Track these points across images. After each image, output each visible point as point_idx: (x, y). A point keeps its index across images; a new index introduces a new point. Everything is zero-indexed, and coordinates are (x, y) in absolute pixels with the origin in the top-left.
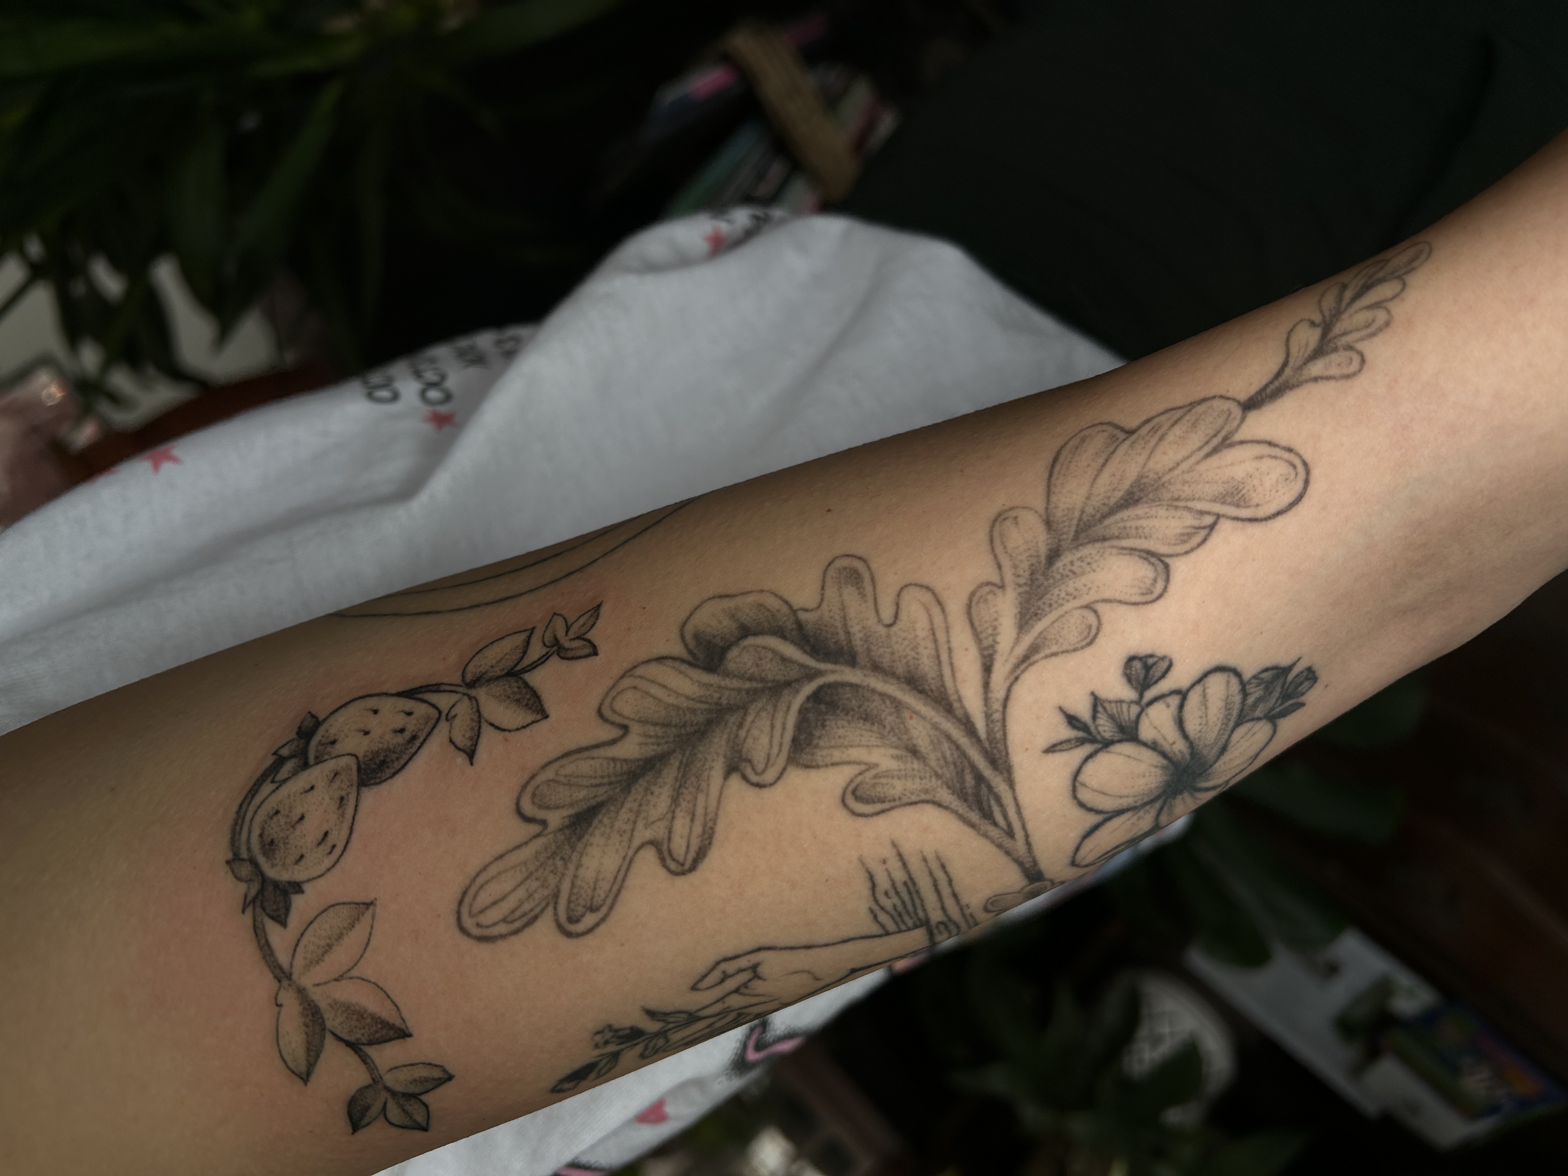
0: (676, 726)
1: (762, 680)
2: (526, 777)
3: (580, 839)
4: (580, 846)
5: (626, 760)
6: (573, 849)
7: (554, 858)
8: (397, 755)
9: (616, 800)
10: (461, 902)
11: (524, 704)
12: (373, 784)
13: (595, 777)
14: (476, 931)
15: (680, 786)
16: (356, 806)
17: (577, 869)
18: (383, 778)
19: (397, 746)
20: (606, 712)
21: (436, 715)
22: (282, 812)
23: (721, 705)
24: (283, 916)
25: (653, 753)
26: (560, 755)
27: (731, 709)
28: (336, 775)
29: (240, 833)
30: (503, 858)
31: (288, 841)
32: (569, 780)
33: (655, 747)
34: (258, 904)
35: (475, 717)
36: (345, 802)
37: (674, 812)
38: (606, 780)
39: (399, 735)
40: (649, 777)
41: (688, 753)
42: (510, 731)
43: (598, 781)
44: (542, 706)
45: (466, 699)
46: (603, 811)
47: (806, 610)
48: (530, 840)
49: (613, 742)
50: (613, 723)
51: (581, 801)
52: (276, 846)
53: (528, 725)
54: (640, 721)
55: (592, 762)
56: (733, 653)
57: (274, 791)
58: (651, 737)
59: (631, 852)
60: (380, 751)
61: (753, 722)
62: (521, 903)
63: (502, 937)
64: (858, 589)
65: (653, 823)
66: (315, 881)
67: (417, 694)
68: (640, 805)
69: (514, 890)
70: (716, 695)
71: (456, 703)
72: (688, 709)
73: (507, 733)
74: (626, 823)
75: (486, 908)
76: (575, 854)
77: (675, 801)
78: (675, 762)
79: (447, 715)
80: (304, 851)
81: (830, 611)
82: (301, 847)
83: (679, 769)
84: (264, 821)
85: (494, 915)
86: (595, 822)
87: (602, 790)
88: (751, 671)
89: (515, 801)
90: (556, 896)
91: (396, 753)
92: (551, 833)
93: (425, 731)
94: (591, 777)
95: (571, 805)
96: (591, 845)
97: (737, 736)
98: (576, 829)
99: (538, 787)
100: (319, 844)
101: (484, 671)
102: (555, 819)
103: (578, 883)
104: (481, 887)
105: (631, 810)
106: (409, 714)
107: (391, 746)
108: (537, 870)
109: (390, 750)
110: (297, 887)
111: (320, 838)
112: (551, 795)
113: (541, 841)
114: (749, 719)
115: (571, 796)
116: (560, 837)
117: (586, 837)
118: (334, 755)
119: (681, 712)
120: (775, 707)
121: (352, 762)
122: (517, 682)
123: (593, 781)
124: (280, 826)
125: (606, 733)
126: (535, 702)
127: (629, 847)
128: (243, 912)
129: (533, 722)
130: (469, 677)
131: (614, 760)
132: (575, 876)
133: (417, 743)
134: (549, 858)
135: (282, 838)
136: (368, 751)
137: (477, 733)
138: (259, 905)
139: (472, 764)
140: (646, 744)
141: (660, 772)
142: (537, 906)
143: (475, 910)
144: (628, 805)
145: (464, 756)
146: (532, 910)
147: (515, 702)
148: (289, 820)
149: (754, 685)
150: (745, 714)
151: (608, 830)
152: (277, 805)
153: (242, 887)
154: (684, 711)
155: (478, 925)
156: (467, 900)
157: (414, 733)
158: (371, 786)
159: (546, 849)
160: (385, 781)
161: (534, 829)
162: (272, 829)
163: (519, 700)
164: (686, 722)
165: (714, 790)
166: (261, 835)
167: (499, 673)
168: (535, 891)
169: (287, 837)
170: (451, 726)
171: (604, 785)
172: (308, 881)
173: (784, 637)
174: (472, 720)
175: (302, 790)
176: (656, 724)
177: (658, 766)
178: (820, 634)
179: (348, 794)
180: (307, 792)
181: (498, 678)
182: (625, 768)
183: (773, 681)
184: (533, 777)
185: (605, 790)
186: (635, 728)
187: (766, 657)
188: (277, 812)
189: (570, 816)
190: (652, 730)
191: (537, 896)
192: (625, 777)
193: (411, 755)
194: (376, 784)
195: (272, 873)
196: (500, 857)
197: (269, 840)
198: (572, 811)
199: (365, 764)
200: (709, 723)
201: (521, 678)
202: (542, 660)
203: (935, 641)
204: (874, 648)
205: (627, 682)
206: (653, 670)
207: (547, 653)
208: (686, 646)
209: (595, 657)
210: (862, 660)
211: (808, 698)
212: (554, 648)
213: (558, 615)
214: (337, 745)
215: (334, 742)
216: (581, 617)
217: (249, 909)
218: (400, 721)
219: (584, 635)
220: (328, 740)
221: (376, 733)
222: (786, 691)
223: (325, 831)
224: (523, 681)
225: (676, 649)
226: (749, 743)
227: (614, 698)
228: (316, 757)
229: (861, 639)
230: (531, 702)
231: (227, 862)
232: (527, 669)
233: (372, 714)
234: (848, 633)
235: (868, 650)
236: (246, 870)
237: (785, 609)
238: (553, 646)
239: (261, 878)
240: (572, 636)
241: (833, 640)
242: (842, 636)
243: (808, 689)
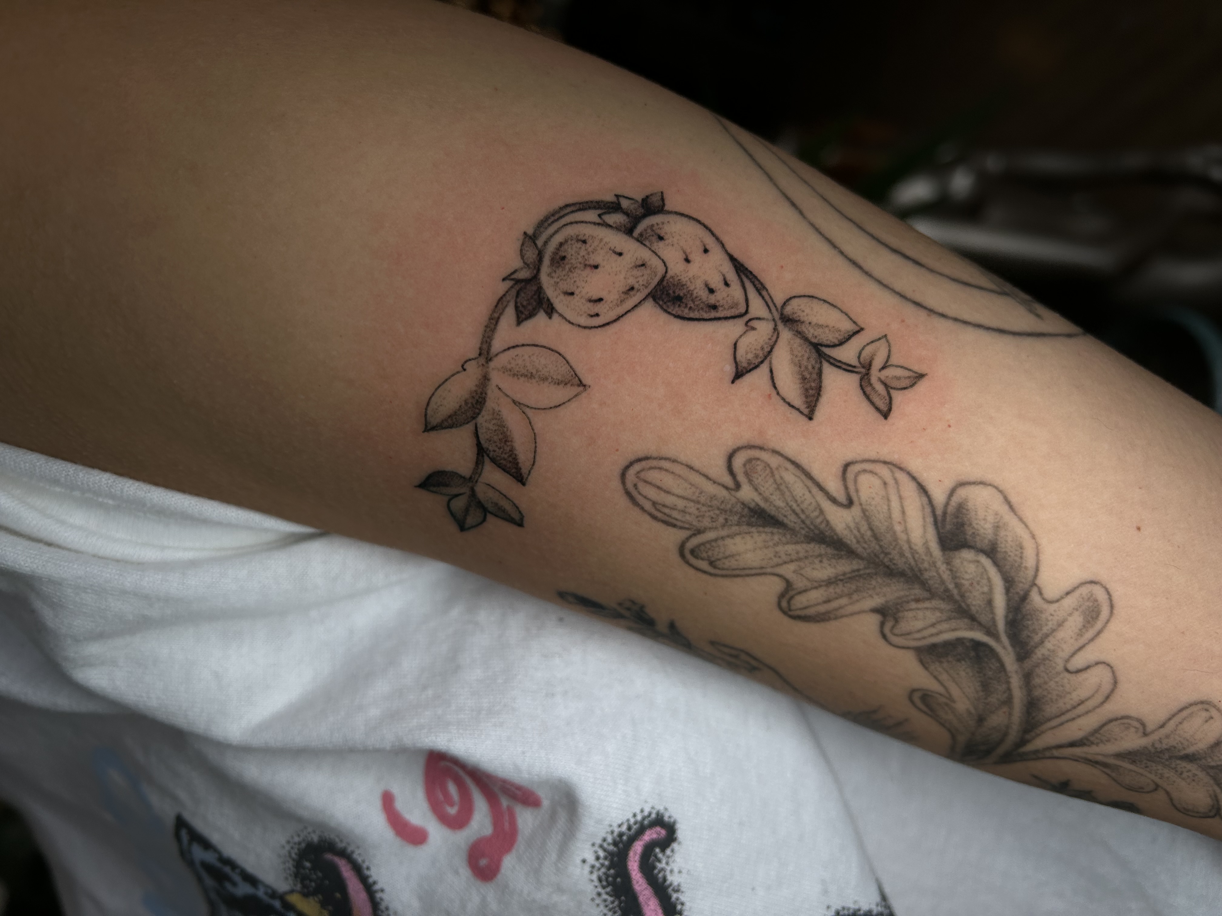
0: (881, 546)
1: (962, 596)
2: (758, 442)
3: (749, 524)
4: (745, 528)
5: (828, 523)
6: (739, 524)
7: (721, 513)
8: (692, 305)
9: (796, 536)
10: (639, 460)
11: (806, 386)
12: (659, 305)
13: (798, 505)
14: (630, 486)
15: (841, 580)
16: (636, 306)
17: (728, 536)
18: (670, 310)
19: (699, 298)
20: (850, 475)
21: (742, 310)
22: (588, 245)
23: (922, 574)
24: (523, 316)
25: (849, 542)
26: (793, 459)
27: (923, 584)
28: (643, 265)
29: (550, 225)
30: (691, 470)
31: (573, 271)
32: (781, 484)
33: (854, 541)
34: (517, 287)
35: (767, 349)
36: (632, 293)
37: (820, 586)
38: (803, 516)
39: (707, 292)
40: (830, 551)
41: (868, 571)
42: (778, 393)
43: (798, 510)
44: (815, 406)
45: (771, 325)
46: (780, 531)
47: (1041, 593)
48: (719, 484)
49: (834, 500)
50: (846, 488)
51: (775, 506)
52: (563, 263)
53: (793, 407)
54: (864, 511)
55: (807, 493)
56: (967, 555)
57: (595, 224)
58: (859, 531)
59: (769, 570)
60: (685, 287)
61: (927, 608)
62: (673, 508)
63: (642, 509)
64: (1084, 626)
65: (802, 575)
66: (564, 321)
67: (744, 274)
68: (806, 557)
69: (679, 496)
70: (926, 565)
71: (763, 319)
72: (901, 548)
73: (774, 393)
74: (786, 555)
75: (650, 483)
76: (737, 528)
77: (829, 582)
78: (856, 564)
79: (750, 320)
80: (577, 292)
81: (1051, 615)
82: (578, 287)
83: (853, 571)
84: (572, 236)
85: (652, 493)
86: (768, 529)
87: (793, 518)
88: (963, 581)
89: (735, 447)
90: (699, 532)
91: (694, 303)
92: (735, 497)
93: (725, 312)
94: (796, 501)
95: (766, 500)
96: (752, 537)
97: (908, 602)
98: (753, 517)
99: (758, 459)
100: (590, 301)
101: (802, 319)
102: (747, 493)
103: (720, 543)
104: (660, 469)
105: (797, 553)
106: (727, 284)
107: (695, 295)
108: (703, 505)
109: (692, 294)
110: (550, 311)
111: (595, 297)
112: (760, 476)
113: (724, 493)
114: (927, 604)
115: (771, 494)
116: (738, 508)
117: (753, 529)
118: (653, 249)
119: (894, 544)
120: (949, 619)
121: (661, 270)
122: (816, 362)
123: (795, 506)
124: (578, 254)
125: (834, 486)
126: (813, 396)
127: (772, 567)
128: (504, 280)
129: (798, 409)
130: (788, 310)
131: (822, 512)
132: (723, 538)
133: (713, 314)
134: (718, 509)
135: (571, 263)
136: (678, 276)
137: (757, 364)
138: (518, 289)
139: (733, 382)
140: (851, 531)
141: (841, 557)
142: (682, 521)
143: (642, 475)
144: (799, 547)
145: (734, 370)
146: (676, 519)
147: (801, 376)
148: (586, 257)
149: (955, 592)
150: (928, 599)
151: (771, 544)
152: (589, 236)
153: (517, 263)
154: (896, 545)
155: (635, 486)
156: (644, 464)
157: (717, 304)
158: (657, 305)
159: (723, 502)
160: (669, 313)
161: (727, 480)
162: (572, 249)
163: (806, 379)
164: (889, 554)
165: (856, 607)
166: (561, 244)
167: (810, 336)
168: (690, 514)
169: (575, 268)
170: (745, 333)
171: (800, 518)
172: (561, 315)
173: (1008, 590)
174: (762, 348)
175: (613, 248)
176: (871, 529)
177: (842, 553)
178: (1028, 620)
179: (638, 290)
180: (615, 252)
181: (806, 339)
182: (823, 526)
183: (968, 606)
184: (761, 448)
185: (795, 521)
186: (856, 510)
187: (982, 587)
188: (584, 242)
189: (757, 505)
190: (864, 528)
191: (688, 517)
192: (817, 532)
193: (701, 317)
194: (661, 307)
195: (544, 278)
196: (691, 468)
197: (563, 254)
198: (762, 504)
199: (667, 283)
200: (902, 574)
201: (821, 363)
202: (848, 368)
203: (1074, 707)
204: (1042, 668)
205: (884, 471)
206: (909, 489)
207: (854, 367)
208: (947, 504)
209: (882, 418)
210: (1028, 664)
211: (972, 640)
212: (863, 370)
213: (887, 341)
214: (661, 244)
215: (661, 238)
216: (902, 367)
217: (509, 284)
218: (716, 282)
219: (892, 388)
220: (659, 232)
221: (694, 269)
222: (966, 620)
223: (602, 297)
224: (821, 367)
225: (939, 496)
226: (910, 614)
227: (865, 471)
228: (641, 235)
229: (1043, 655)
230: (811, 392)
231: (525, 233)
232: (832, 361)
233: (702, 249)
234: (1042, 642)
235: (1037, 665)
236: (531, 255)
237: (1031, 573)
238: (863, 367)
239: (535, 272)
240: (883, 378)
241: (1029, 634)
242: (1037, 638)
243: (979, 636)
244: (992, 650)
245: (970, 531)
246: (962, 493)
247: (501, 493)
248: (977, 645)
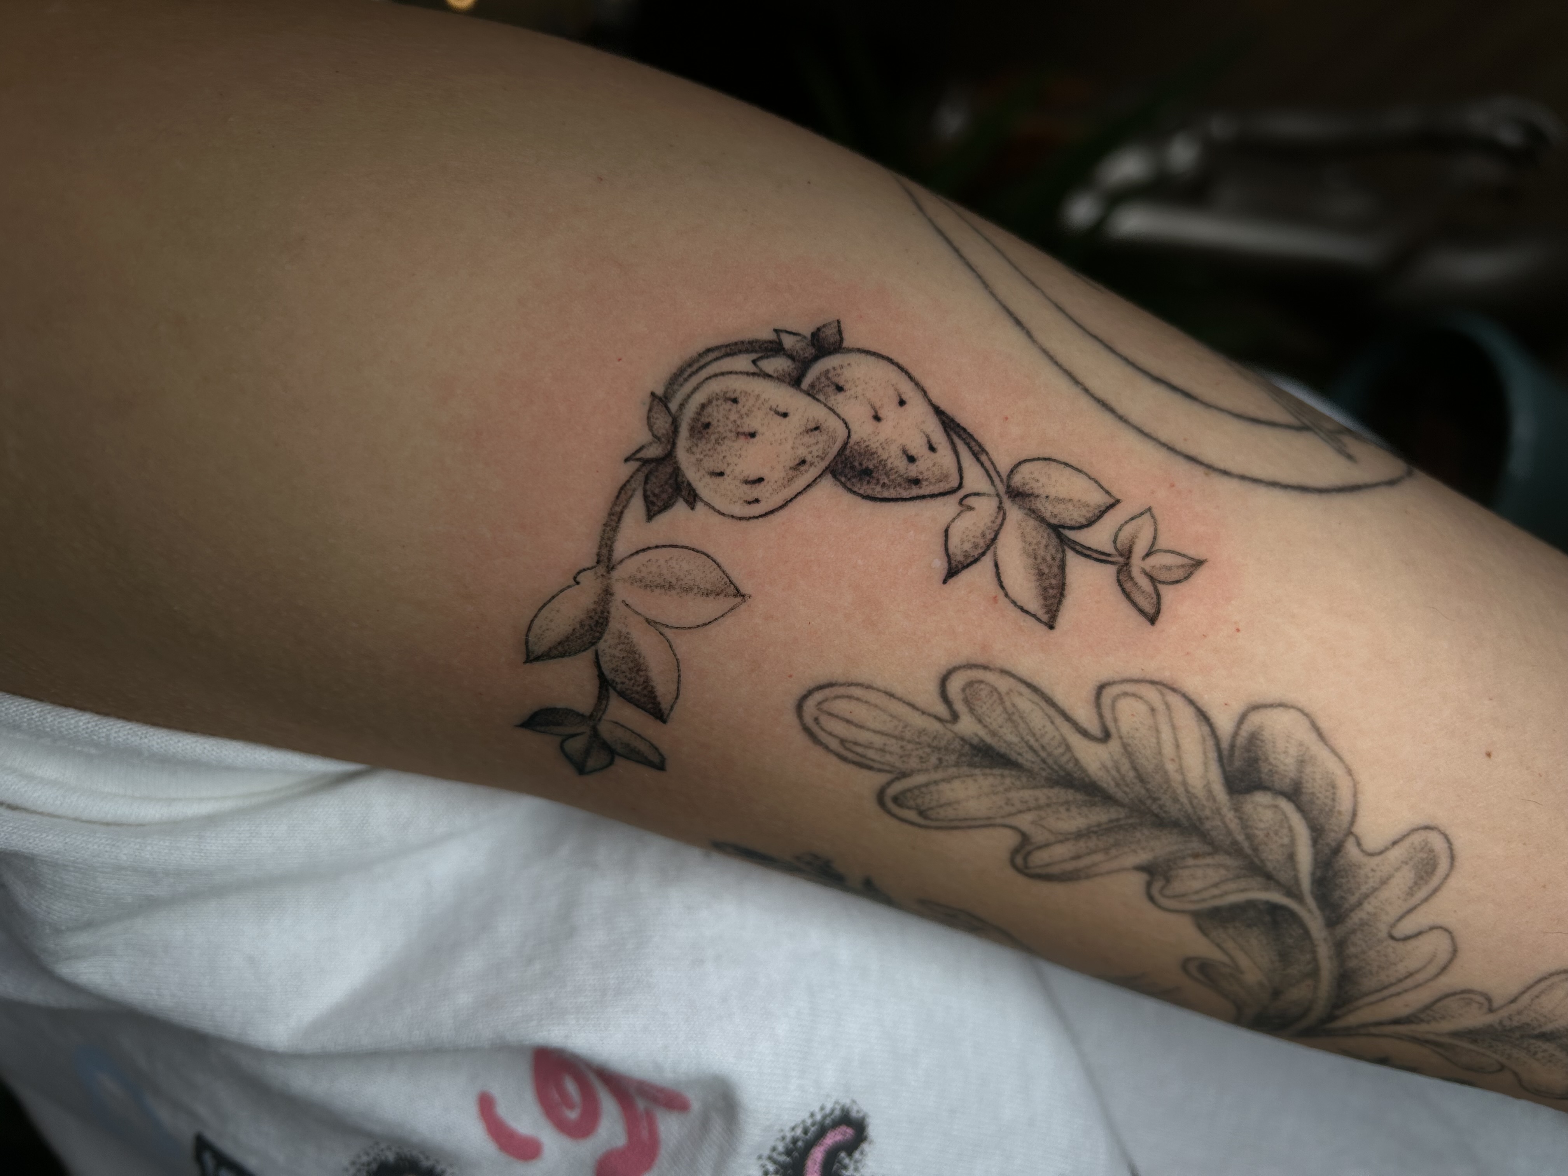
0: (1147, 790)
1: (1255, 850)
2: (981, 660)
3: (972, 765)
4: (965, 770)
5: (1077, 762)
6: (957, 765)
7: (933, 751)
8: (886, 481)
9: (1034, 779)
10: (820, 688)
11: (1044, 585)
12: (842, 483)
13: (1037, 740)
14: (809, 720)
15: (1095, 832)
16: (809, 486)
17: (943, 780)
18: (856, 489)
19: (895, 471)
20: (1106, 699)
21: (955, 484)
22: (740, 405)
23: (1202, 824)
24: (656, 508)
25: (1105, 785)
26: (1029, 680)
27: (1204, 836)
28: (817, 428)
29: (686, 380)
30: (892, 698)
31: (722, 442)
32: (1013, 713)
33: (1112, 783)
34: (645, 470)
35: (990, 536)
36: (803, 468)
37: (1067, 840)
38: (1043, 754)
39: (905, 461)
40: (1080, 797)
41: (1130, 821)
42: (1006, 595)
43: (1036, 745)
44: (1057, 610)
45: (994, 503)
46: (1014, 773)
47: (1359, 844)
48: (929, 715)
49: (1084, 733)
50: (1101, 716)
51: (1005, 742)
52: (707, 433)
53: (1027, 612)
54: (1125, 746)
55: (1048, 724)
56: (1262, 798)
57: (747, 374)
58: (1118, 771)
59: (999, 821)
60: (875, 456)
61: (1208, 865)
62: (869, 746)
63: (827, 748)
64: (1416, 883)
65: (1043, 827)
66: (712, 511)
67: (955, 433)
68: (1048, 805)
69: (875, 732)
70: (1207, 812)
71: (983, 494)
72: (1174, 792)
73: (1001, 594)
74: (1022, 802)
75: (837, 717)
76: (954, 770)
77: (1079, 835)
78: (1114, 813)
79: (966, 496)
80: (728, 472)
81: (1373, 870)
82: (728, 464)
83: (1111, 821)
84: (717, 394)
85: (839, 728)
86: (997, 771)
87: (1030, 756)
88: (1257, 832)
89: (950, 667)
90: (904, 775)
91: (888, 477)
92: (952, 731)
93: (931, 487)
94: (1034, 735)
95: (994, 734)
96: (975, 781)
97: (1183, 858)
98: (976, 756)
99: (981, 682)
100: (746, 482)
101: (1036, 492)
102: (967, 726)
103: (933, 788)
104: (850, 697)
105: (1037, 800)
106: (932, 449)
107: (889, 466)
108: (909, 742)
109: (885, 466)
110: (693, 498)
111: (753, 477)
112: (985, 703)
113: (937, 726)
114: (1209, 860)
115: (1001, 727)
116: (957, 744)
117: (977, 771)
118: (830, 405)
119: (1165, 786)
120: (1238, 877)
121: (842, 433)
122: (1057, 551)
123: (1032, 741)
124: (727, 418)
125: (1084, 714)
126: (1054, 597)
127: (1003, 817)
128: (627, 460)
129: (1034, 616)
130: (1017, 480)
131: (1068, 748)
132: (936, 782)
133: (915, 491)
134: (929, 746)
135: (719, 432)
136: (865, 441)
137: (976, 557)
138: (646, 472)
139: (945, 582)
140: (1108, 771)
141: (1094, 804)
142: (880, 762)
143: (825, 706)
144: (1038, 793)
145: (946, 565)
146: (873, 760)
147: (1037, 571)
148: (738, 422)
149: (1246, 845)
150: (1209, 854)
151: (1001, 789)
152: (741, 393)
153: (644, 436)
154: (1168, 788)
155: (816, 720)
156: (827, 692)
157: (920, 477)
158: (838, 483)
159: (935, 738)
160: (855, 493)
161: (941, 709)
162: (718, 412)
163: (1043, 574)
164: (1159, 799)
165: (1115, 864)
166: (703, 406)
167: (1047, 515)
168: (891, 753)
169: (724, 438)
170: (959, 515)
171: (1038, 756)
172: (707, 504)
173: (1315, 842)
174: (983, 535)
175: (774, 407)
176: (1135, 769)
177: (1097, 799)
178: (1342, 877)
179: (812, 464)
180: (777, 413)
181: (1042, 520)
182: (1070, 766)
183: (1262, 861)
184: (985, 668)
185: (1033, 760)
186: (1114, 745)
187: (1281, 838)
188: (735, 401)
189: (982, 740)
190: (1125, 766)
191: (888, 758)
192: (1062, 773)
193: (899, 497)
194: (844, 485)
195: (682, 456)
196: (891, 695)
197: (707, 420)
198: (988, 739)
199: (851, 451)
200: (1176, 824)
201: (1064, 551)
202: (1099, 557)
203: (1400, 981)
204: (1359, 935)
205: (1151, 694)
206: (1185, 716)
207: (1109, 555)
208: (1235, 734)
209: (1148, 623)
210: (1340, 931)
211: (1267, 903)
212: (1121, 560)
213: (1152, 516)
214: (840, 397)
215: (840, 389)
216: (1173, 552)
217: (633, 465)
218: (917, 447)
219: (1160, 582)
220: (836, 379)
221: (886, 429)
222: (1259, 879)
223: (762, 476)
224: (1063, 557)
225: (1225, 723)
226: (1185, 873)
227: (1126, 694)
228: (812, 386)
229: (1361, 919)
230: (1051, 591)
231: (653, 394)
232: (1078, 548)
233: (897, 400)
234: (1360, 904)
235: (1354, 932)
236: (662, 423)
237: (1346, 818)
238: (1121, 555)
239: (669, 447)
240: (1148, 569)
241: (1343, 894)
242: (1353, 899)
243: (1276, 897)
244: (1293, 914)
245: (1265, 768)
246: (1255, 719)
247: (633, 732)
248: (1274, 909)
